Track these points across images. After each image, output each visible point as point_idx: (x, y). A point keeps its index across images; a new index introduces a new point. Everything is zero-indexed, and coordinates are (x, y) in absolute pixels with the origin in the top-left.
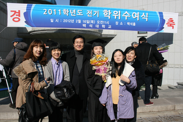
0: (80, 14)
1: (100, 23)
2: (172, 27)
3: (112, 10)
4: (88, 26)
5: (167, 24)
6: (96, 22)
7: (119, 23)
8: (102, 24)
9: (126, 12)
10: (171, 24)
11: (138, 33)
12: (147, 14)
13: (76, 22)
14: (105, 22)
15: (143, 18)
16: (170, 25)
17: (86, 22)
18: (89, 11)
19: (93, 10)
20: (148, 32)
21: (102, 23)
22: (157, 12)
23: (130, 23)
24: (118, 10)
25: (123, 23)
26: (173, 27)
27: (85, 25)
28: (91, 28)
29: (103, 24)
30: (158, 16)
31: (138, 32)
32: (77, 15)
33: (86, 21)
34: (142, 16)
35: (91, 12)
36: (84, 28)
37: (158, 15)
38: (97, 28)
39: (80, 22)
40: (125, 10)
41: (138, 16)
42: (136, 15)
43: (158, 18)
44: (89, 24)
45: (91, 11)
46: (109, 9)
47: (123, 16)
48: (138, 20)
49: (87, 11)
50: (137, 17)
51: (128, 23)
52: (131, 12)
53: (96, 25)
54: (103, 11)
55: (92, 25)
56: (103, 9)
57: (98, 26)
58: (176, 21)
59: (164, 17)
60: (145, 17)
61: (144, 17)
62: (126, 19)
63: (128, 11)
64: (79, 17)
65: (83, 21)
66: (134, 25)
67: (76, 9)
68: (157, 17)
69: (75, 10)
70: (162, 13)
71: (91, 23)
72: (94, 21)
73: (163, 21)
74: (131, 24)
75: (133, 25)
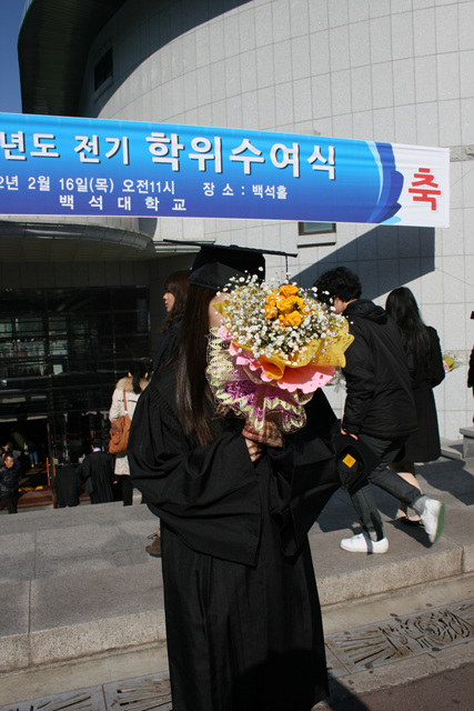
0: (44, 150)
1: (137, 190)
2: (430, 203)
3: (185, 133)
4: (82, 204)
5: (411, 191)
6: (119, 187)
7: (218, 190)
8: (146, 196)
9: (245, 143)
10: (425, 192)
11: (301, 231)
12: (331, 149)
13: (30, 187)
14: (156, 187)
15: (315, 167)
16: (421, 195)
17: (76, 186)
18: (85, 139)
19: (102, 133)
20: (338, 223)
21: (143, 189)
22: (368, 142)
23: (264, 189)
24: (210, 134)
25: (236, 190)
26: (433, 201)
27: (71, 198)
28: (96, 211)
29: (150, 194)
30: (373, 159)
31: (300, 223)
32: (33, 154)
33: (74, 183)
34: (311, 160)
35: (94, 143)
36: (67, 211)
37: (376, 154)
38: (123, 211)
39: (45, 185)
40: (240, 136)
41: (295, 157)
42: (286, 157)
43: (376, 167)
44: (88, 196)
45: (95, 138)
46: (174, 132)
47: (232, 158)
48: (296, 174)
49: (77, 138)
50: (290, 162)
51: (257, 190)
52: (264, 144)
53: (120, 199)
54: (148, 139)
55: (100, 199)
56: (149, 130)
57: (128, 202)
58: (442, 178)
59: (396, 164)
60: (325, 164)
61: (321, 164)
62: (247, 171)
63: (252, 137)
64: (42, 166)
65: (62, 181)
66: (282, 194)
67: (28, 129)
68: (370, 163)
69: (21, 133)
70: (391, 147)
71: (94, 188)
72: (108, 183)
73: (395, 181)
74: (270, 191)
75: (276, 196)
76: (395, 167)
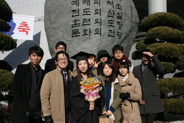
2: (26, 33)
5: (18, 28)
10: (24, 29)
16: (22, 30)
73: (13, 25)
76: (13, 21)
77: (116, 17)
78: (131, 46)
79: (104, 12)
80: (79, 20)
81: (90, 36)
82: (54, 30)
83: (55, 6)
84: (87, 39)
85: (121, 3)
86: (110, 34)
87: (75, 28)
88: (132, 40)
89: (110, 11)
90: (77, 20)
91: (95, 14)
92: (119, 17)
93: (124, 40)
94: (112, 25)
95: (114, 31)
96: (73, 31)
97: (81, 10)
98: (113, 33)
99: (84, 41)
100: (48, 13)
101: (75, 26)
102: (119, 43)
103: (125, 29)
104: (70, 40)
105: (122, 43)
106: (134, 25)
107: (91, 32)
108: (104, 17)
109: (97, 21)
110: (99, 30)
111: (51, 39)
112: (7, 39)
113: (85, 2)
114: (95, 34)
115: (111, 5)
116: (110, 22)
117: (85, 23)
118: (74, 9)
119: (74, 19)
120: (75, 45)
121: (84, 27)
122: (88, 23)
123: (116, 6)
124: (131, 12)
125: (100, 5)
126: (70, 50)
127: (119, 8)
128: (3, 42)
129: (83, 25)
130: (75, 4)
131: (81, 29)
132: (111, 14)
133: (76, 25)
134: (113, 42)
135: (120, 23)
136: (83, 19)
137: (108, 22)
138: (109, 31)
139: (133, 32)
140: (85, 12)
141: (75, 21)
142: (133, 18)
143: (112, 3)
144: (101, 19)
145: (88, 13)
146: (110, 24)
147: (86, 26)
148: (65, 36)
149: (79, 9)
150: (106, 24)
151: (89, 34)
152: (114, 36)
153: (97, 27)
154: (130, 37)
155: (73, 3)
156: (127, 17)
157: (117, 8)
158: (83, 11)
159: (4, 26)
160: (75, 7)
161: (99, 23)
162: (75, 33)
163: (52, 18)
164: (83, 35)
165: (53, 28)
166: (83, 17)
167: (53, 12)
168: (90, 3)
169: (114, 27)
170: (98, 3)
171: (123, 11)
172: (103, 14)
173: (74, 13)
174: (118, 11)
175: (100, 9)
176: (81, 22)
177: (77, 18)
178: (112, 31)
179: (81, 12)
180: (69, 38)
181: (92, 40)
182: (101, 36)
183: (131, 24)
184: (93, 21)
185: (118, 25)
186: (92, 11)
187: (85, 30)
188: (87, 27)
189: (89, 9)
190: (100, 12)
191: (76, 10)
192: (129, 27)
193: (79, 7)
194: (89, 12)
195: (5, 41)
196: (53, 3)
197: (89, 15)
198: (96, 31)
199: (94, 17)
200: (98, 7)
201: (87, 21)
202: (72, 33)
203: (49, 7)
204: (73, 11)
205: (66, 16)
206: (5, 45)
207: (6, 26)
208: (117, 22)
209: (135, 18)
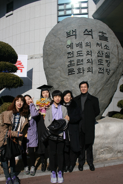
26: (22, 70)
77: (105, 56)
78: (119, 80)
79: (94, 53)
80: (74, 61)
81: (83, 73)
82: (52, 70)
83: (52, 49)
84: (81, 76)
85: (108, 44)
86: (100, 71)
87: (71, 67)
88: (119, 75)
89: (99, 51)
90: (72, 61)
91: (86, 55)
92: (108, 56)
93: (112, 75)
94: (102, 63)
95: (103, 68)
96: (69, 70)
97: (75, 52)
98: (102, 70)
99: (79, 78)
100: (47, 55)
101: (70, 65)
102: (108, 78)
103: (113, 66)
104: (67, 77)
105: (111, 78)
106: (120, 61)
107: (84, 70)
108: (94, 57)
109: (88, 61)
110: (91, 68)
111: (50, 77)
112: (17, 79)
113: (78, 45)
114: (87, 72)
115: (100, 47)
116: (99, 61)
117: (78, 63)
118: (69, 52)
119: (69, 60)
120: (71, 81)
121: (78, 67)
122: (81, 63)
123: (104, 47)
124: (117, 51)
125: (90, 47)
126: (67, 86)
127: (107, 49)
128: (15, 81)
129: (78, 65)
130: (70, 47)
131: (75, 68)
132: (100, 54)
133: (72, 65)
134: (103, 77)
135: (108, 61)
136: (77, 60)
137: (98, 61)
138: (99, 69)
139: (120, 68)
140: (78, 54)
141: (71, 61)
142: (119, 56)
143: (101, 45)
144: (92, 59)
145: (81, 55)
146: (100, 63)
147: (80, 65)
148: (63, 74)
149: (73, 52)
150: (97, 63)
151: (82, 72)
152: (103, 73)
153: (89, 66)
154: (117, 73)
155: (68, 46)
156: (114, 56)
157: (105, 49)
158: (76, 53)
159: (14, 69)
160: (69, 50)
161: (91, 62)
162: (71, 72)
163: (50, 60)
164: (77, 73)
165: (51, 68)
166: (77, 58)
167: (51, 54)
168: (82, 46)
169: (103, 65)
170: (89, 46)
171: (110, 51)
172: (94, 55)
173: (69, 55)
174: (106, 51)
175: (91, 51)
176: (75, 62)
177: (72, 59)
178: (101, 68)
179: (75, 54)
180: (66, 76)
181: (85, 77)
182: (92, 73)
183: (118, 61)
184: (85, 61)
185: (106, 63)
186: (84, 52)
187: (79, 69)
188: (81, 67)
189: (82, 51)
190: (91, 53)
191: (71, 53)
192: (116, 64)
193: (73, 50)
194: (82, 53)
195: (16, 81)
196: (51, 47)
197: (82, 57)
198: (88, 70)
199: (86, 58)
200: (89, 49)
201: (80, 61)
202: (68, 72)
203: (47, 50)
204: (68, 53)
205: (63, 57)
206: (16, 83)
207: (15, 68)
208: (106, 61)
209: (121, 56)
